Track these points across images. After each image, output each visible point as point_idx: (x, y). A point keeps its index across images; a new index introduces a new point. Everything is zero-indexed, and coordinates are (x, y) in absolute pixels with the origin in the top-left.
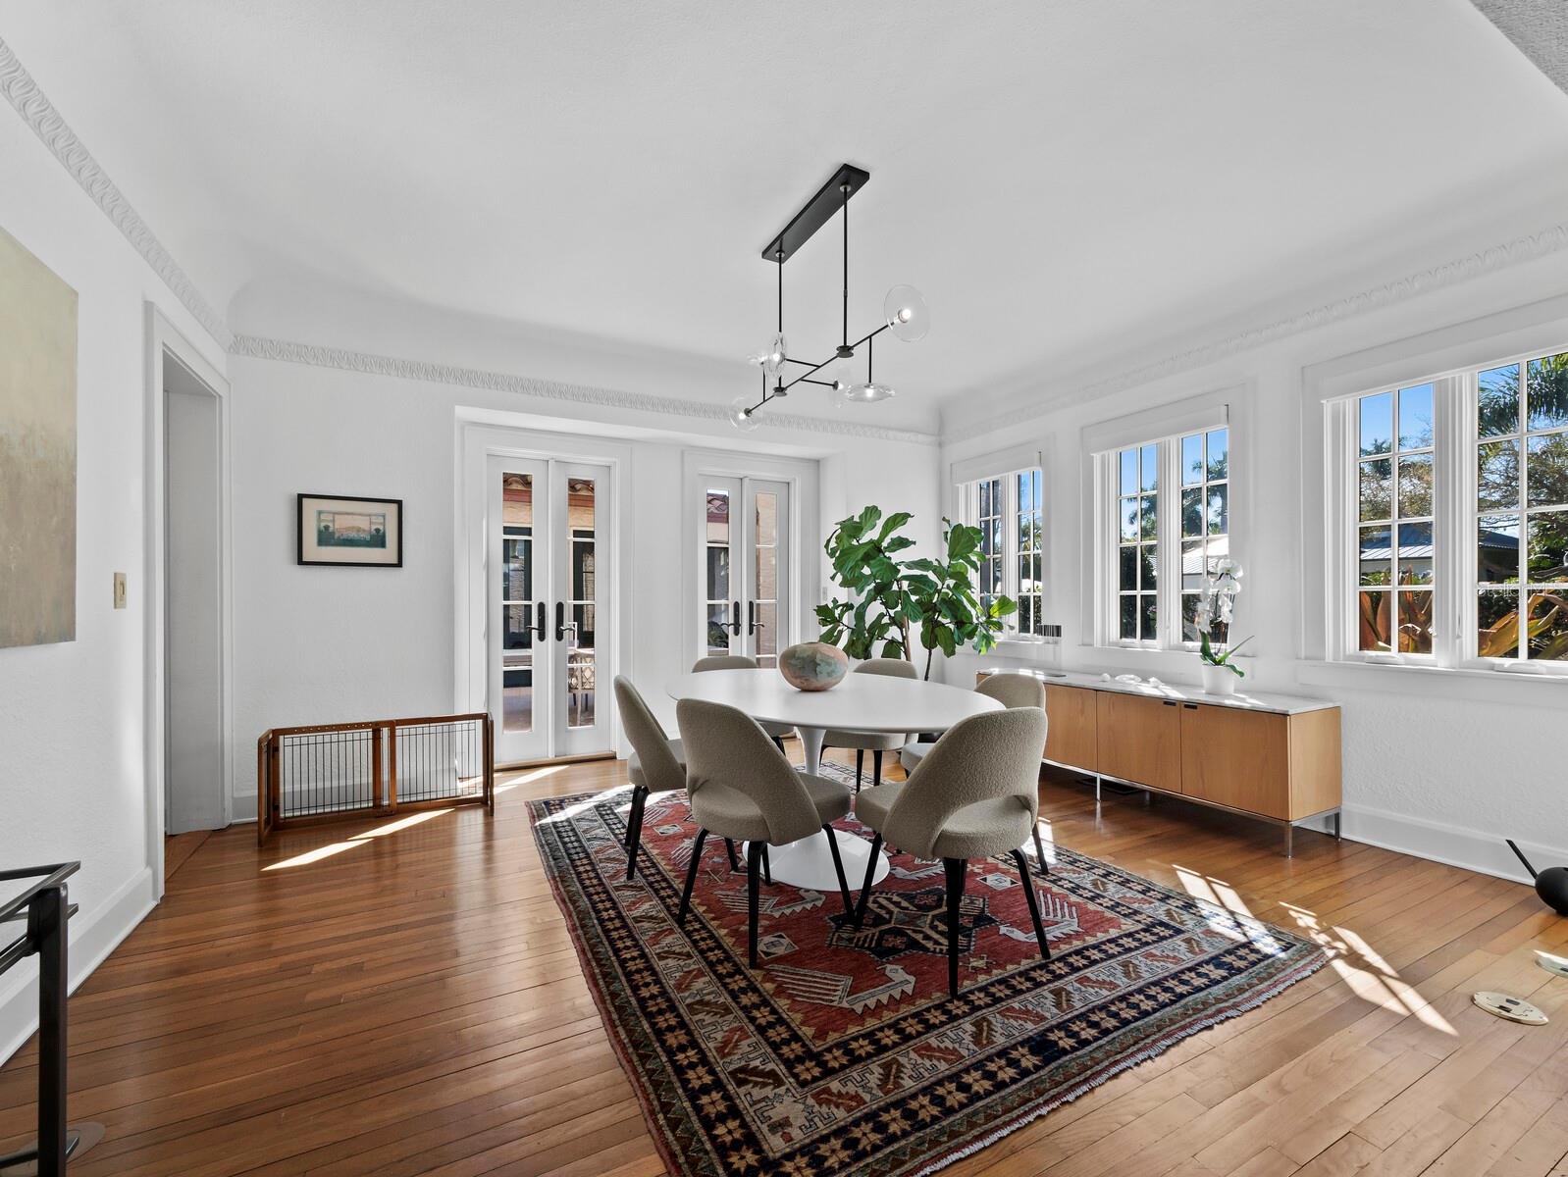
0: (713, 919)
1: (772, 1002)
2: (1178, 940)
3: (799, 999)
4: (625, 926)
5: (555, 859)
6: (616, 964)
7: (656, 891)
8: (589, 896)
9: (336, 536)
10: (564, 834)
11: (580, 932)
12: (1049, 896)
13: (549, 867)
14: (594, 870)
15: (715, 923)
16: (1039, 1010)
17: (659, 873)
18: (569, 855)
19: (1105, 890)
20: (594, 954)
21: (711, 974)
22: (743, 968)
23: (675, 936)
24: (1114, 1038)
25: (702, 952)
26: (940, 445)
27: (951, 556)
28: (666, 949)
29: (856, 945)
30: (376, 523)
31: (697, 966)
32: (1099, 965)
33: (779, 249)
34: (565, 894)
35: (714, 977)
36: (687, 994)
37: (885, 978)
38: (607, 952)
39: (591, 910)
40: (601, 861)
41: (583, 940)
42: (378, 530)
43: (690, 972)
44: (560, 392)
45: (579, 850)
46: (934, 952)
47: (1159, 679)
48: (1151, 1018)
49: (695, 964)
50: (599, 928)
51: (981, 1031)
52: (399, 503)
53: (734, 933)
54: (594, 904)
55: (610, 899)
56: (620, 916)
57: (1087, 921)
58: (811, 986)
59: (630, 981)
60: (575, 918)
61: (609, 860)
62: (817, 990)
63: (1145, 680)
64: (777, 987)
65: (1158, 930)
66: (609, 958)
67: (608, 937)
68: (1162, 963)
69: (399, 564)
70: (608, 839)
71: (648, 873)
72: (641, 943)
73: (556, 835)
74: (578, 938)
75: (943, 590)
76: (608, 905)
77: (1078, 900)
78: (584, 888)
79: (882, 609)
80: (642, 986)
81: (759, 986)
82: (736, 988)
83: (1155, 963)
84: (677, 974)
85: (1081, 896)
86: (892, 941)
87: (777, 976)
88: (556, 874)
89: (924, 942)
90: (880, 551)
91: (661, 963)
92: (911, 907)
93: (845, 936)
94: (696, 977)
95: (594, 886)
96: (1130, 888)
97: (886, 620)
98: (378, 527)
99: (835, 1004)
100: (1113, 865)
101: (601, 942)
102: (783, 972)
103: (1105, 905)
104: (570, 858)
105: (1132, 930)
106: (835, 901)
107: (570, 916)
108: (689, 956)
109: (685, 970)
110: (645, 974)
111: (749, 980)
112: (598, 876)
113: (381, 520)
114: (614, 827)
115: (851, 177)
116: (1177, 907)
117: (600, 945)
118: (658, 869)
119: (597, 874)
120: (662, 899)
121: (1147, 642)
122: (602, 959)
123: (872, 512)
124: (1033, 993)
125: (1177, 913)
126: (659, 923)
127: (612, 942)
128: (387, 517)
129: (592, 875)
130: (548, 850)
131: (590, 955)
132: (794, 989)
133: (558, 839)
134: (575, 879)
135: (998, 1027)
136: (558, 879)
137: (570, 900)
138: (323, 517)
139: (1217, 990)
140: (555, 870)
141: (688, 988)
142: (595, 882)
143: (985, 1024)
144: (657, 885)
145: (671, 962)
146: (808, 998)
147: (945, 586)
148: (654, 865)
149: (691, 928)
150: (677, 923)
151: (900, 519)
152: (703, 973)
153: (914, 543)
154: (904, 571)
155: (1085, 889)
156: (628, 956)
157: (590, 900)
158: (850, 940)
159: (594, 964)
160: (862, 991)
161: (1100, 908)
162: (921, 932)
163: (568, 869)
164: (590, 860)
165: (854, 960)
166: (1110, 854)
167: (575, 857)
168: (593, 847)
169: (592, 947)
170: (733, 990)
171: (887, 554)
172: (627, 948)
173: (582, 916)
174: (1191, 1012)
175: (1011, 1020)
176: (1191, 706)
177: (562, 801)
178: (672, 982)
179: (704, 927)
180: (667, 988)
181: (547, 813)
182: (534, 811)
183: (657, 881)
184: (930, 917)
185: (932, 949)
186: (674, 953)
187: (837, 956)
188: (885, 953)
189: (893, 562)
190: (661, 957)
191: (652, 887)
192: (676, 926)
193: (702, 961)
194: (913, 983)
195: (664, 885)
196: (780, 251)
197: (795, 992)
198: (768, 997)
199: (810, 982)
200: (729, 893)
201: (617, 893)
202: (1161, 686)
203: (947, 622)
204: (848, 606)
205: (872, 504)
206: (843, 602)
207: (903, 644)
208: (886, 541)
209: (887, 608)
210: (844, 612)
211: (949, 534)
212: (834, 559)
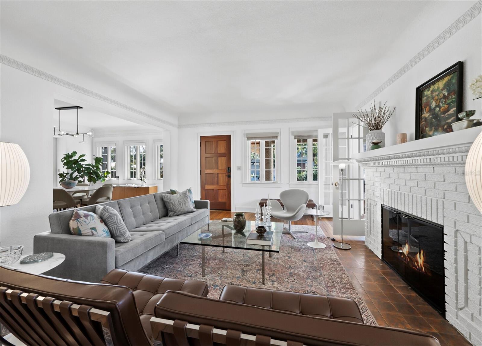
27: (95, 163)
63: (125, 185)
75: (93, 170)
79: (78, 174)
90: (78, 162)
97: (78, 176)
121: (134, 178)
123: (75, 153)
151: (83, 155)
153: (86, 160)
154: (84, 166)
171: (80, 162)
189: (81, 164)
202: (135, 185)
203: (94, 176)
204: (68, 174)
205: (74, 151)
206: (66, 173)
207: (83, 181)
208: (80, 159)
209: (79, 174)
210: (66, 175)
211: (95, 159)
212: (63, 163)
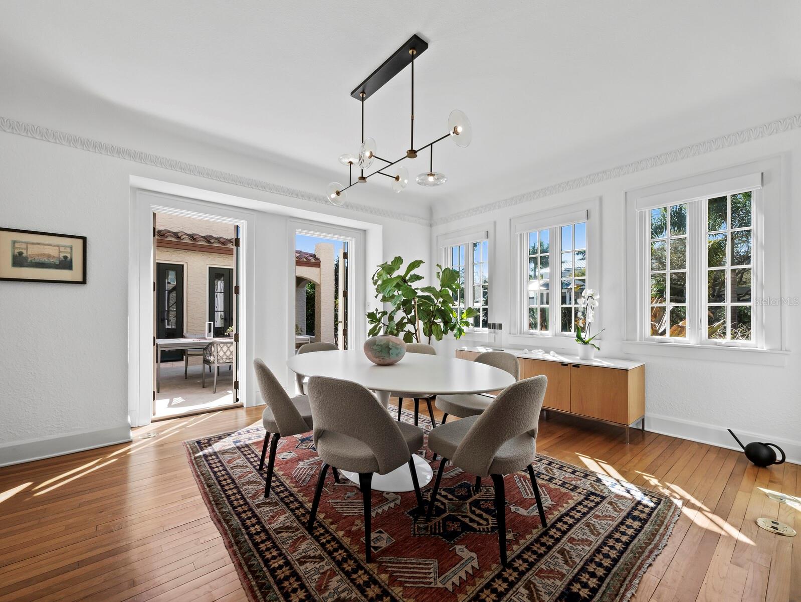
0: (332, 523)
1: (390, 591)
2: (605, 504)
3: (408, 585)
4: (269, 538)
5: (209, 487)
6: (268, 574)
7: (287, 504)
8: (238, 514)
9: (29, 260)
10: (214, 466)
11: (235, 548)
12: (527, 481)
13: (206, 493)
14: (239, 492)
15: (333, 527)
16: (557, 568)
17: (286, 490)
18: (219, 482)
19: (554, 475)
20: (250, 567)
21: (341, 573)
22: (362, 563)
23: (307, 542)
24: (608, 584)
25: (330, 553)
26: (431, 225)
27: (442, 286)
28: (304, 554)
29: (431, 533)
30: (65, 252)
31: (329, 567)
32: (575, 528)
33: (363, 91)
34: (219, 515)
35: (343, 575)
36: (326, 594)
37: (457, 557)
38: (259, 563)
39: (241, 527)
40: (243, 484)
41: (239, 555)
42: (65, 257)
43: (324, 573)
44: (208, 174)
45: (226, 477)
46: (480, 531)
47: (555, 352)
48: (620, 563)
49: (327, 565)
50: (249, 542)
51: (531, 592)
52: (84, 239)
53: (349, 533)
54: (243, 521)
55: (255, 516)
56: (264, 530)
57: (554, 497)
58: (412, 573)
59: (281, 589)
60: (230, 535)
61: (250, 483)
62: (417, 575)
63: (547, 352)
64: (389, 577)
65: (592, 497)
66: (261, 570)
67: (258, 550)
68: (606, 521)
69: (84, 282)
70: (246, 467)
71: (279, 490)
72: (284, 551)
73: (208, 466)
74: (235, 554)
75: (437, 304)
76: (254, 520)
77: (544, 483)
78: (234, 508)
79: (404, 315)
80: (291, 592)
81: (377, 578)
82: (362, 582)
83: (602, 521)
84: (316, 577)
85: (543, 479)
86: (453, 526)
87: (387, 567)
88: (212, 499)
89: (471, 524)
90: (405, 281)
91: (302, 568)
92: (454, 499)
93: (422, 526)
94: (331, 577)
95: (241, 506)
96: (565, 471)
97: (405, 320)
98: (66, 255)
99: (432, 585)
100: (551, 458)
101: (253, 555)
102: (390, 562)
103: (558, 484)
104: (220, 484)
105: (580, 500)
106: (408, 499)
107: (226, 534)
108: (321, 558)
109: (321, 571)
110: (292, 580)
111: (369, 574)
112: (243, 498)
113: (69, 250)
114: (249, 456)
115: (417, 44)
116: (594, 481)
117: (253, 558)
118: (285, 487)
119: (242, 495)
120: (292, 510)
121: (544, 332)
122: (256, 571)
123: (398, 260)
124: (549, 555)
125: (596, 485)
126: (293, 532)
127: (261, 553)
128: (73, 248)
129: (238, 496)
130: (203, 479)
131: (246, 569)
132: (402, 577)
133: (210, 470)
134: (226, 502)
135: (540, 587)
136: (213, 503)
137: (224, 520)
138: (17, 245)
139: (641, 536)
140: (210, 495)
141: (326, 587)
142: (241, 502)
143: (532, 586)
144: (288, 501)
145: (309, 566)
146: (413, 583)
147: (438, 302)
148: (282, 484)
149: (318, 534)
150: (307, 530)
151: (415, 264)
152: (335, 572)
153: (423, 278)
154: (420, 293)
155: (543, 474)
156: (276, 565)
157: (240, 518)
158: (426, 529)
159: (250, 577)
160: (447, 570)
161: (557, 487)
162: (466, 517)
163: (220, 494)
164: (235, 484)
165: (433, 545)
166: (544, 450)
167: (224, 483)
168: (236, 473)
169: (247, 560)
170: (360, 584)
171: (409, 284)
172: (274, 558)
173: (235, 533)
174: (637, 555)
175: (546, 580)
176: (576, 366)
177: (209, 440)
178: (313, 585)
179: (327, 531)
180: (311, 590)
181: (199, 450)
182: (190, 450)
183: (286, 497)
184: (468, 504)
185: (478, 529)
186: (310, 557)
187: (422, 544)
188: (451, 536)
189: (413, 288)
190: (302, 563)
191: (284, 502)
192: (307, 532)
193: (331, 561)
194: (476, 558)
195: (292, 499)
196: (363, 92)
197: (403, 579)
198: (386, 587)
199: (411, 568)
200: (337, 501)
201: (259, 510)
202: (556, 356)
203: (438, 321)
204: (384, 313)
205: (397, 256)
206: (382, 311)
207: (416, 334)
208: (409, 276)
209: (407, 314)
210: (382, 316)
211: (441, 274)
212: (376, 286)
